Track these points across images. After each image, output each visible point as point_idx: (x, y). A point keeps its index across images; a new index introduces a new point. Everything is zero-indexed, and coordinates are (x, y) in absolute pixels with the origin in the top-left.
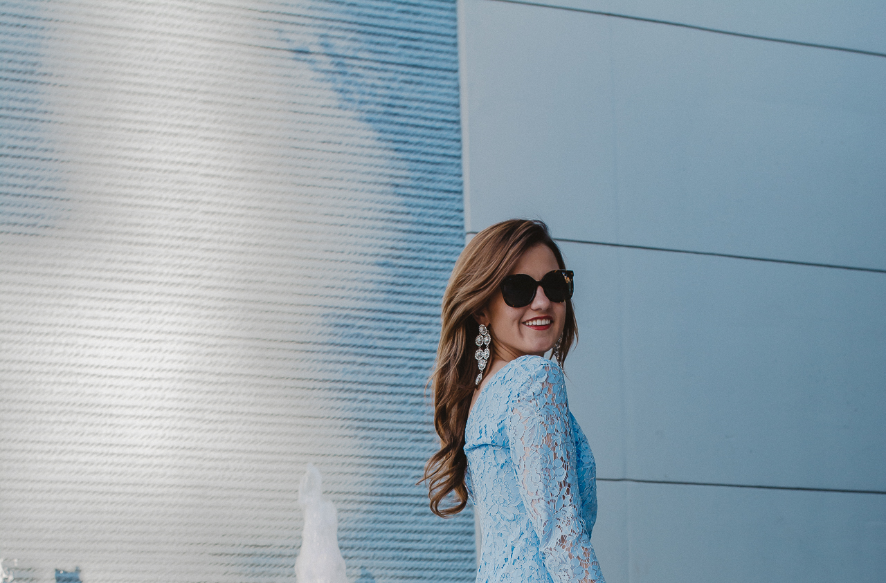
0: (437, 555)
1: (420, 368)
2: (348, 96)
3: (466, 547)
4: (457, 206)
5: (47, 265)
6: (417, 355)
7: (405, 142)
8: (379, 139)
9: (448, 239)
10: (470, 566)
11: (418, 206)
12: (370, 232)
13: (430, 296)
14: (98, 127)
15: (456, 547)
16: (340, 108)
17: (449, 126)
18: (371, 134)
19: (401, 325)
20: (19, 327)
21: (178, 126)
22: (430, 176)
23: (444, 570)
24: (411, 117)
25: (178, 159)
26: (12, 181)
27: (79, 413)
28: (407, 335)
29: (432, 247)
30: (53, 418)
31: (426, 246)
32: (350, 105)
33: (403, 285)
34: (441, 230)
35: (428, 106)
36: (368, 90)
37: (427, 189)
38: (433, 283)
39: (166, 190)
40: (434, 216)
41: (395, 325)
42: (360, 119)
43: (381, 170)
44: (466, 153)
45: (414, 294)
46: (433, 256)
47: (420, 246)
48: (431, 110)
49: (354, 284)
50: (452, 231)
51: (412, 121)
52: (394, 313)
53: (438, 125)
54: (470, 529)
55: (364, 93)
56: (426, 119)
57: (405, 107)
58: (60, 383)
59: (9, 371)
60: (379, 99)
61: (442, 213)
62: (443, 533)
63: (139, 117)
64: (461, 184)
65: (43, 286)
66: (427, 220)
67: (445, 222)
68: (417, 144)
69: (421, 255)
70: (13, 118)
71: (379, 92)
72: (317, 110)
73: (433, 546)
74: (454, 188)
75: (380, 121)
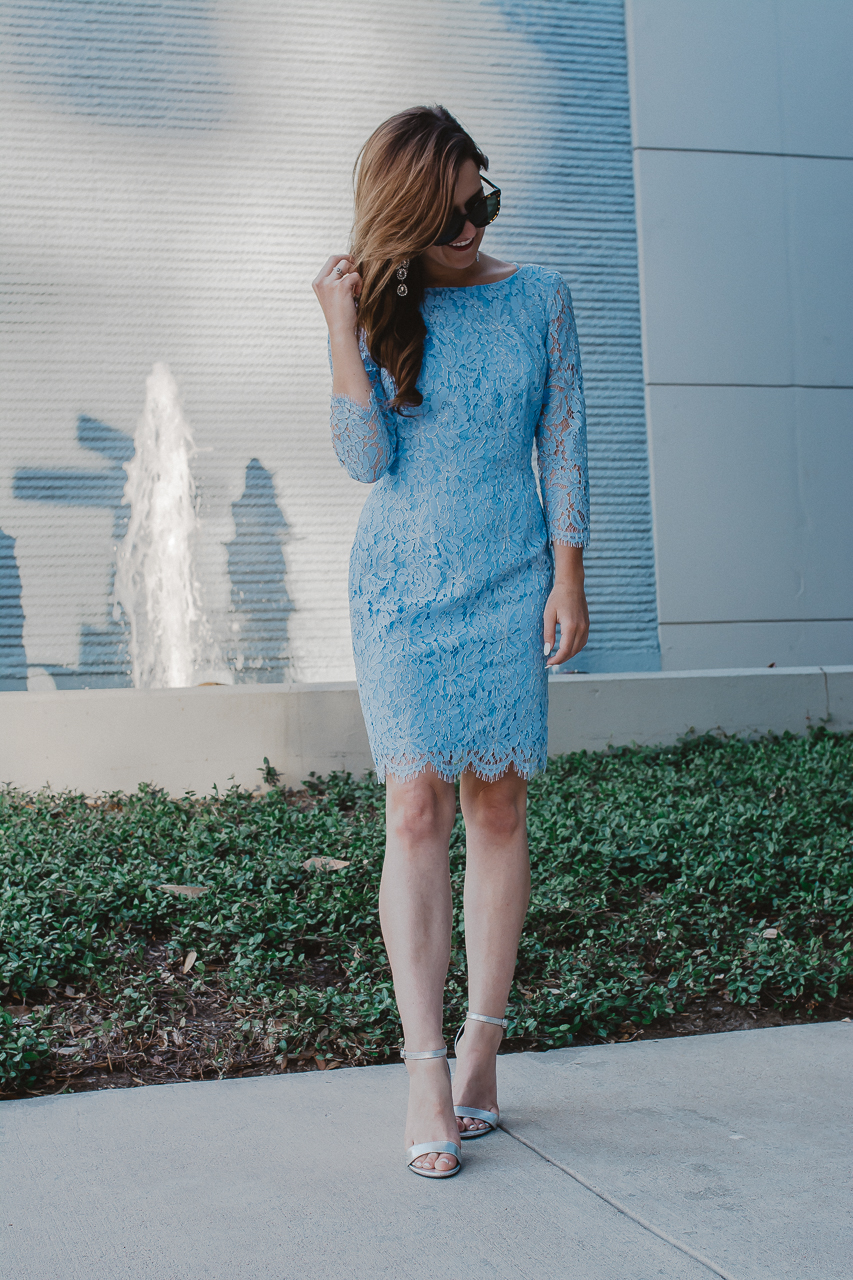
0: (611, 464)
1: (591, 282)
2: (516, 19)
3: (639, 455)
4: (624, 122)
5: (232, 195)
6: (588, 269)
7: (572, 62)
8: (547, 60)
9: (615, 155)
10: (643, 473)
11: (586, 124)
12: (541, 151)
13: (600, 212)
14: (277, 59)
15: (629, 455)
16: (508, 31)
17: (615, 43)
18: (540, 55)
19: (572, 241)
20: (208, 256)
21: (353, 55)
22: (597, 94)
23: (619, 478)
24: (576, 36)
25: (354, 87)
26: (197, 115)
27: (266, 336)
28: (578, 251)
29: (601, 164)
30: (241, 342)
31: (595, 163)
32: (518, 27)
33: (573, 202)
34: (610, 147)
35: (593, 25)
36: (535, 12)
37: (595, 107)
38: (602, 199)
39: (344, 118)
40: (601, 133)
41: (566, 242)
42: (528, 41)
43: (548, 91)
44: (632, 70)
45: (584, 211)
46: (602, 173)
47: (588, 163)
48: (596, 29)
49: (525, 203)
50: (620, 147)
51: (578, 41)
52: (565, 229)
53: (604, 43)
54: (641, 438)
55: (530, 15)
56: (591, 38)
57: (571, 27)
58: (248, 308)
59: (199, 298)
60: (546, 21)
61: (610, 129)
62: (618, 442)
63: (316, 49)
64: (627, 101)
65: (230, 215)
66: (595, 137)
67: (612, 139)
68: (585, 63)
69: (591, 171)
70: (196, 55)
71: (546, 13)
72: (488, 34)
73: (606, 455)
74: (622, 105)
75: (547, 42)
